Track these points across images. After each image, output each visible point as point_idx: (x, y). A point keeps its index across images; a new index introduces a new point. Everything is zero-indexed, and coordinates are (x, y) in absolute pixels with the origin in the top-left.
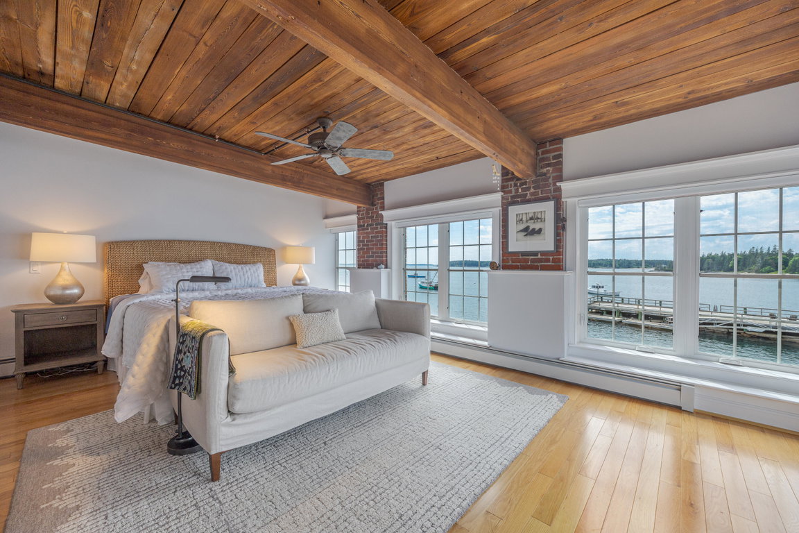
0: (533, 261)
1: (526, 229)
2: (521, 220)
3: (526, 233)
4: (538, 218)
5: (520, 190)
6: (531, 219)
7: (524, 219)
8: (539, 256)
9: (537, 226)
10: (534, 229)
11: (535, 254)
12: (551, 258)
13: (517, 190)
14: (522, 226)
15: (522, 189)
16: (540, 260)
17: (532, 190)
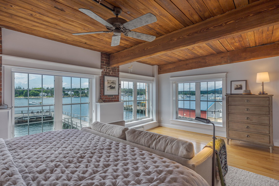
0: (112, 98)
1: (110, 86)
2: (109, 83)
3: (110, 88)
4: (114, 83)
5: (108, 71)
6: (112, 83)
7: (110, 82)
8: (113, 97)
9: (113, 86)
10: (113, 87)
11: (112, 96)
12: (117, 97)
13: (107, 70)
14: (109, 85)
15: (108, 70)
16: (114, 98)
17: (111, 72)
